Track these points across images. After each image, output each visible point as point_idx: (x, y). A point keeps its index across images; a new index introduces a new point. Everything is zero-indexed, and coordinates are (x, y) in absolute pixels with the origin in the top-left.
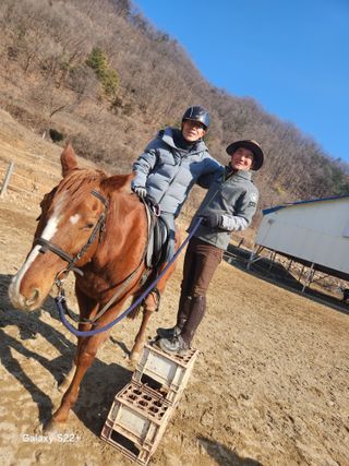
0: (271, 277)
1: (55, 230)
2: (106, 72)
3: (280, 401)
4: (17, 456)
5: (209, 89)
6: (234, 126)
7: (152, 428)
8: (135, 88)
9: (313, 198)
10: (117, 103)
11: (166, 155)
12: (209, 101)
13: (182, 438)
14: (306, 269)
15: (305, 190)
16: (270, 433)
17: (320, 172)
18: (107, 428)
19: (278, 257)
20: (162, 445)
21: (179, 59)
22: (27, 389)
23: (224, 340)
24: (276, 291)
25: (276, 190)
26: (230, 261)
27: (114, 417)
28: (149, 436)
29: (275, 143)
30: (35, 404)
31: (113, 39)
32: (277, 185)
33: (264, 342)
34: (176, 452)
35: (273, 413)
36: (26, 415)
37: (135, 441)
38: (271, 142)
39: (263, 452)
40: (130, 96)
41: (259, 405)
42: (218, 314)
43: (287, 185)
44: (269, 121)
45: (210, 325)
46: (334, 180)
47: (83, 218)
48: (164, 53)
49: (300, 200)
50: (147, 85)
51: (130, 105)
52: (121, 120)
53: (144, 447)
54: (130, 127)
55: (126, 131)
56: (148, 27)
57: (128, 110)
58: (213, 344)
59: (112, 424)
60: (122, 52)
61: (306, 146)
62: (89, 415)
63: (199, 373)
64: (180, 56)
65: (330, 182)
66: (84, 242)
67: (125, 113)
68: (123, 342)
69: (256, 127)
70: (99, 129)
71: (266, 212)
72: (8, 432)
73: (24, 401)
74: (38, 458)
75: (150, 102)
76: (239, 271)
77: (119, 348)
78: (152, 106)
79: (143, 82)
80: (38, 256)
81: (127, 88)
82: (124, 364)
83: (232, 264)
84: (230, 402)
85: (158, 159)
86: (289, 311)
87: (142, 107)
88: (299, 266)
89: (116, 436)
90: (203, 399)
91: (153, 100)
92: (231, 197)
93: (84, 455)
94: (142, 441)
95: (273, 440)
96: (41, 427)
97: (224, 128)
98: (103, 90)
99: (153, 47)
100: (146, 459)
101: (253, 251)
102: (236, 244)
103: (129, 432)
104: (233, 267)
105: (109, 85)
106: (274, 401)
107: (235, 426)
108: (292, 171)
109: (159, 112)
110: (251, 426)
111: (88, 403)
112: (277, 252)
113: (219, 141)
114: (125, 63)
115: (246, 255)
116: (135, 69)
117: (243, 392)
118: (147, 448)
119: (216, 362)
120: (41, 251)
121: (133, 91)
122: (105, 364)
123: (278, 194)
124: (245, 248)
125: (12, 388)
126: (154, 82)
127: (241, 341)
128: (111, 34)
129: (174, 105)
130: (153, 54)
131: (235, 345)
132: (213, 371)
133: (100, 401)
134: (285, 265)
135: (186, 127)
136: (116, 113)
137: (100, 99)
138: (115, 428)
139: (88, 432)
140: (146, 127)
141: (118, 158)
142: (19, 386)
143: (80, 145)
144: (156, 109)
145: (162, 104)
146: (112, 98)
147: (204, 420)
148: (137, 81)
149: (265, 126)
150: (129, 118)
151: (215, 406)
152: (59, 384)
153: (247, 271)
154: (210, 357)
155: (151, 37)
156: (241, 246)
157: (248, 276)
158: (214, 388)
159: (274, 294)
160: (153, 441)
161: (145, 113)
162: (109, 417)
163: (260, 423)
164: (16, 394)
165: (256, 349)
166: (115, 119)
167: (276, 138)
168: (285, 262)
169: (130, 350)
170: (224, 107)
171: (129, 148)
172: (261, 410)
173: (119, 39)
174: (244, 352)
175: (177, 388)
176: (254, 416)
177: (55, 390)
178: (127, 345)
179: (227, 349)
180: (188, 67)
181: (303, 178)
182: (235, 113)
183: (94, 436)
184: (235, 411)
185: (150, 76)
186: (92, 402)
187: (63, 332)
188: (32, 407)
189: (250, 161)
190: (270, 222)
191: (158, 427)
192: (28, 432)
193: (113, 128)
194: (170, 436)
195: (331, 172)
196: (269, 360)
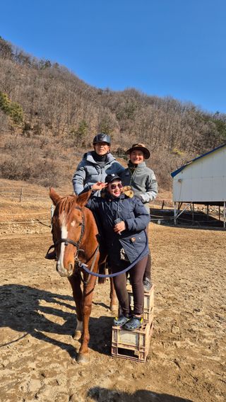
0: (196, 224)
1: (67, 233)
2: (10, 106)
3: (222, 306)
4: (68, 376)
5: (96, 93)
6: (126, 115)
7: (141, 337)
8: (37, 111)
9: (208, 150)
10: (27, 128)
11: (91, 169)
12: (99, 102)
13: (163, 343)
14: (222, 208)
15: (199, 146)
16: (220, 326)
17: (205, 128)
18: (114, 348)
19: (196, 206)
20: (151, 350)
21: (64, 77)
22: (55, 344)
23: (172, 281)
24: (203, 233)
25: (176, 153)
26: (159, 222)
27: (116, 340)
28: (141, 343)
29: (163, 117)
30: (65, 351)
31: (7, 79)
32: (175, 150)
33: (202, 273)
34: (161, 351)
35: (219, 314)
36: (62, 357)
37: (133, 349)
38: (159, 117)
39: (218, 337)
40: (35, 119)
41: (208, 313)
42: (163, 264)
43: (183, 147)
44: (151, 101)
45: (159, 274)
46: (219, 131)
47: (77, 222)
48: (51, 77)
49: (198, 156)
50: (47, 105)
51: (38, 126)
52: (34, 140)
53: (140, 351)
54: (43, 144)
55: (41, 148)
56: (31, 60)
57: (37, 130)
58: (165, 285)
59: (116, 344)
60: (18, 87)
61: (187, 110)
62: (99, 347)
63: (161, 306)
64: (64, 74)
65: (217, 133)
66: (79, 234)
67: (35, 133)
68: (102, 302)
69: (143, 109)
70: (20, 153)
71: (174, 175)
72: (57, 368)
73: (57, 351)
74: (81, 375)
75: (52, 118)
76: (169, 228)
77: (101, 307)
78: (55, 121)
79: (42, 105)
80: (66, 248)
81: (30, 113)
82: (109, 315)
83: (161, 224)
84: (187, 316)
85: (87, 173)
86: (218, 246)
87: (48, 124)
88: (216, 208)
89: (122, 351)
90: (169, 319)
91: (55, 116)
92: (142, 182)
93: (106, 366)
94: (137, 347)
95: (223, 329)
96: (74, 360)
97: (118, 119)
98: (12, 121)
99: (41, 75)
100: (144, 358)
101: (175, 208)
102: (159, 207)
103: (128, 346)
104: (164, 227)
105: (15, 115)
106: (218, 307)
107: (195, 328)
108: (184, 135)
109: (63, 124)
110: (206, 325)
111: (95, 341)
112: (194, 203)
113: (118, 130)
114: (23, 94)
115: (171, 213)
116: (32, 96)
117: (196, 308)
118: (142, 351)
119: (171, 295)
120: (65, 245)
121: (36, 114)
122: (96, 319)
123: (179, 156)
124: (168, 208)
125: (46, 347)
126: (51, 101)
127: (185, 277)
128: (4, 76)
129: (72, 114)
130: (42, 80)
131: (182, 281)
132: (171, 302)
133: (103, 338)
134: (205, 211)
135: (97, 147)
136: (29, 135)
137: (12, 129)
138: (119, 346)
139: (103, 355)
140: (56, 138)
141: (43, 171)
142: (50, 345)
143: (8, 171)
144: (59, 122)
145: (63, 116)
146: (21, 125)
147: (173, 330)
148: (37, 105)
149: (150, 107)
150: (41, 136)
151: (178, 321)
152: (73, 337)
153: (175, 226)
154: (165, 294)
155: (36, 67)
156: (164, 208)
157: (177, 229)
158: (174, 311)
159: (202, 237)
160: (144, 345)
161: (51, 128)
162: (113, 341)
163: (212, 322)
164: (50, 349)
165: (197, 279)
166: (30, 140)
167: (162, 113)
168: (203, 208)
169: (109, 306)
170: (113, 103)
171: (49, 160)
172: (211, 315)
173: (12, 77)
174: (189, 283)
175: (148, 310)
176: (207, 319)
177: (72, 340)
178: (105, 304)
179: (177, 285)
180: (74, 80)
181: (195, 137)
182: (123, 104)
183: (108, 356)
184: (192, 320)
185: (46, 98)
186: (98, 341)
187: (60, 309)
188: (63, 353)
189: (142, 157)
190: (180, 181)
191: (144, 335)
192: (68, 365)
193: (31, 149)
194: (155, 344)
195: (214, 125)
196: (209, 283)
